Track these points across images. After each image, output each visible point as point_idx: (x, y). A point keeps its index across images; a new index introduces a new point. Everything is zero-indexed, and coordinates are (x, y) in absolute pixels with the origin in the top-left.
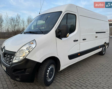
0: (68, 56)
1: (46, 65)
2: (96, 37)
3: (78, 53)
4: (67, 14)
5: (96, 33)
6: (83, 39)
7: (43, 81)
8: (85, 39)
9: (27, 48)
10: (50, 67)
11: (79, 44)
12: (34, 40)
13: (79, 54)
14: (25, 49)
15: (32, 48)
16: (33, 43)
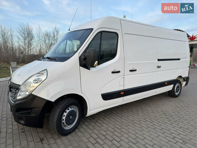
0: (101, 94)
1: (62, 106)
2: (159, 67)
3: (120, 92)
4: (101, 32)
5: (159, 60)
6: (131, 69)
7: (56, 127)
8: (136, 70)
9: (34, 80)
10: (68, 109)
11: (123, 77)
12: (46, 70)
13: (122, 93)
14: (32, 82)
15: (41, 81)
16: (43, 74)
